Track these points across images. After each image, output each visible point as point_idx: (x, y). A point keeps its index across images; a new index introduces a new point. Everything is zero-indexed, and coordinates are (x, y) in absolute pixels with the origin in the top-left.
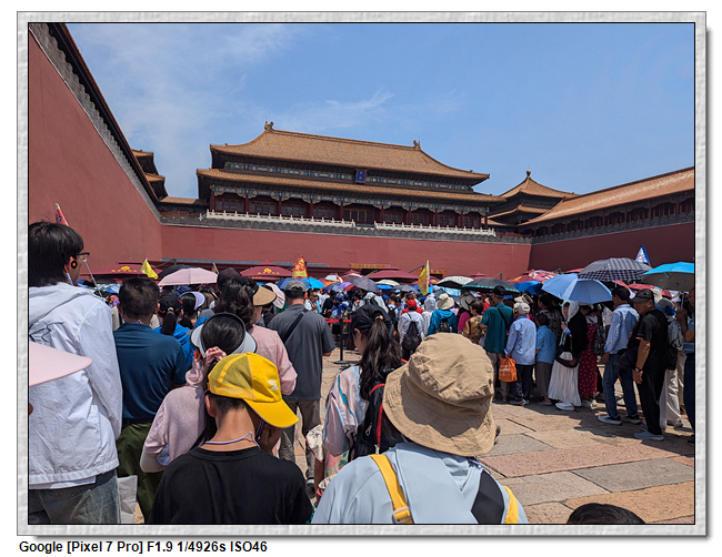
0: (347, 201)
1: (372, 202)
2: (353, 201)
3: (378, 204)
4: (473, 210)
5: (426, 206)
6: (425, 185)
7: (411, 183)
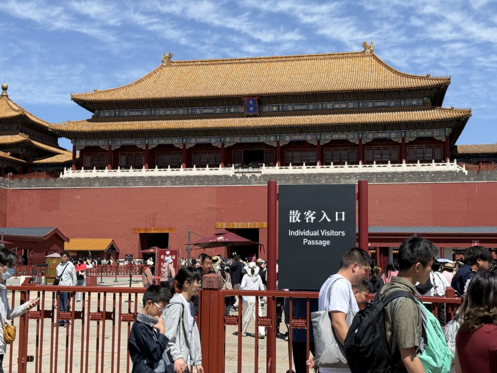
0: (229, 141)
1: (263, 139)
2: (237, 140)
3: (271, 140)
4: (422, 134)
5: (343, 136)
6: (351, 105)
7: (329, 106)
